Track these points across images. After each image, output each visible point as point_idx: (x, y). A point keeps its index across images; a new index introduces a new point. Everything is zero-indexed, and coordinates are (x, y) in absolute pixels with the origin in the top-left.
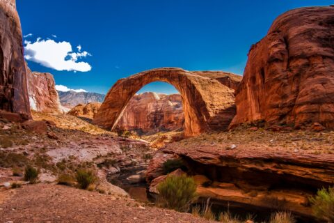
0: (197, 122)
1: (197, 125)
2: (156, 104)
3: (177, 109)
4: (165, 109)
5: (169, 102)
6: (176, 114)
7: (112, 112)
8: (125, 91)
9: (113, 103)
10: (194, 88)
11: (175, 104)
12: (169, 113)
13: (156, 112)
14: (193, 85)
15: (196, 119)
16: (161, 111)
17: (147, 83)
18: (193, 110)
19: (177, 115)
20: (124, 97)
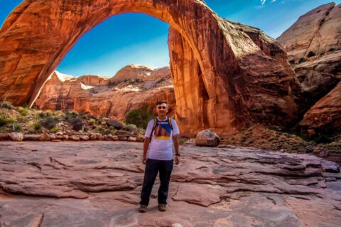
0: (226, 106)
1: (227, 111)
2: (60, 87)
3: (94, 95)
4: (76, 95)
5: (82, 85)
6: (93, 101)
7: (27, 62)
8: (69, 16)
9: (31, 41)
10: (223, 37)
11: (90, 87)
12: (81, 100)
13: (60, 98)
14: (222, 31)
15: (225, 99)
16: (68, 97)
17: (122, 9)
18: (220, 82)
19: (96, 103)
20: (65, 30)
